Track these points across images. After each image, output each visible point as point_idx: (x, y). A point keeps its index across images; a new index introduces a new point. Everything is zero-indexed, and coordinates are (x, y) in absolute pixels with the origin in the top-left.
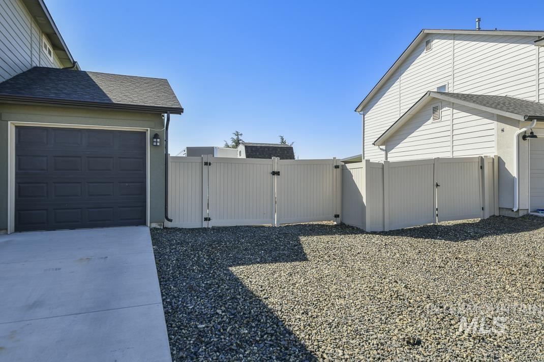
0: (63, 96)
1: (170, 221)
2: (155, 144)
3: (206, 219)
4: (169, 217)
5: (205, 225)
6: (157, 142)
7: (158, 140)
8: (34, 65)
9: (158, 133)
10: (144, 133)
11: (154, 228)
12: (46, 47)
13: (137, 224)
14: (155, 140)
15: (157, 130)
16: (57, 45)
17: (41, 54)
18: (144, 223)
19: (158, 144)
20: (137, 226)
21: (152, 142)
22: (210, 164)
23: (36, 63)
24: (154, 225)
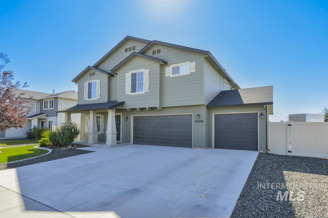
0: (228, 103)
1: (269, 150)
2: (261, 118)
3: (289, 152)
4: (268, 149)
5: (289, 154)
6: (262, 117)
7: (263, 116)
8: (221, 91)
9: (263, 113)
10: (257, 113)
11: (261, 153)
12: (225, 82)
13: (254, 150)
14: (261, 116)
15: (262, 112)
16: (229, 80)
17: (224, 86)
18: (257, 150)
19: (262, 118)
20: (254, 151)
21: (260, 117)
22: (291, 125)
23: (222, 90)
24: (261, 151)
